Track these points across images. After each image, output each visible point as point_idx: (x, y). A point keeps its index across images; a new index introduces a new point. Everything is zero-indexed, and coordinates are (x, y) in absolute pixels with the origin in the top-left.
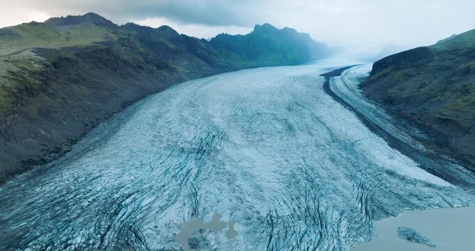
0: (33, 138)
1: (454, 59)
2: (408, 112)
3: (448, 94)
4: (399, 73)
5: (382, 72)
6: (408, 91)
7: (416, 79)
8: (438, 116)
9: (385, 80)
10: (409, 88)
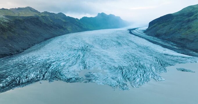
0: (6, 47)
1: (182, 18)
2: (167, 38)
3: (182, 30)
4: (160, 25)
5: (153, 26)
6: (165, 31)
7: (168, 26)
8: (179, 38)
9: (155, 28)
10: (165, 29)
